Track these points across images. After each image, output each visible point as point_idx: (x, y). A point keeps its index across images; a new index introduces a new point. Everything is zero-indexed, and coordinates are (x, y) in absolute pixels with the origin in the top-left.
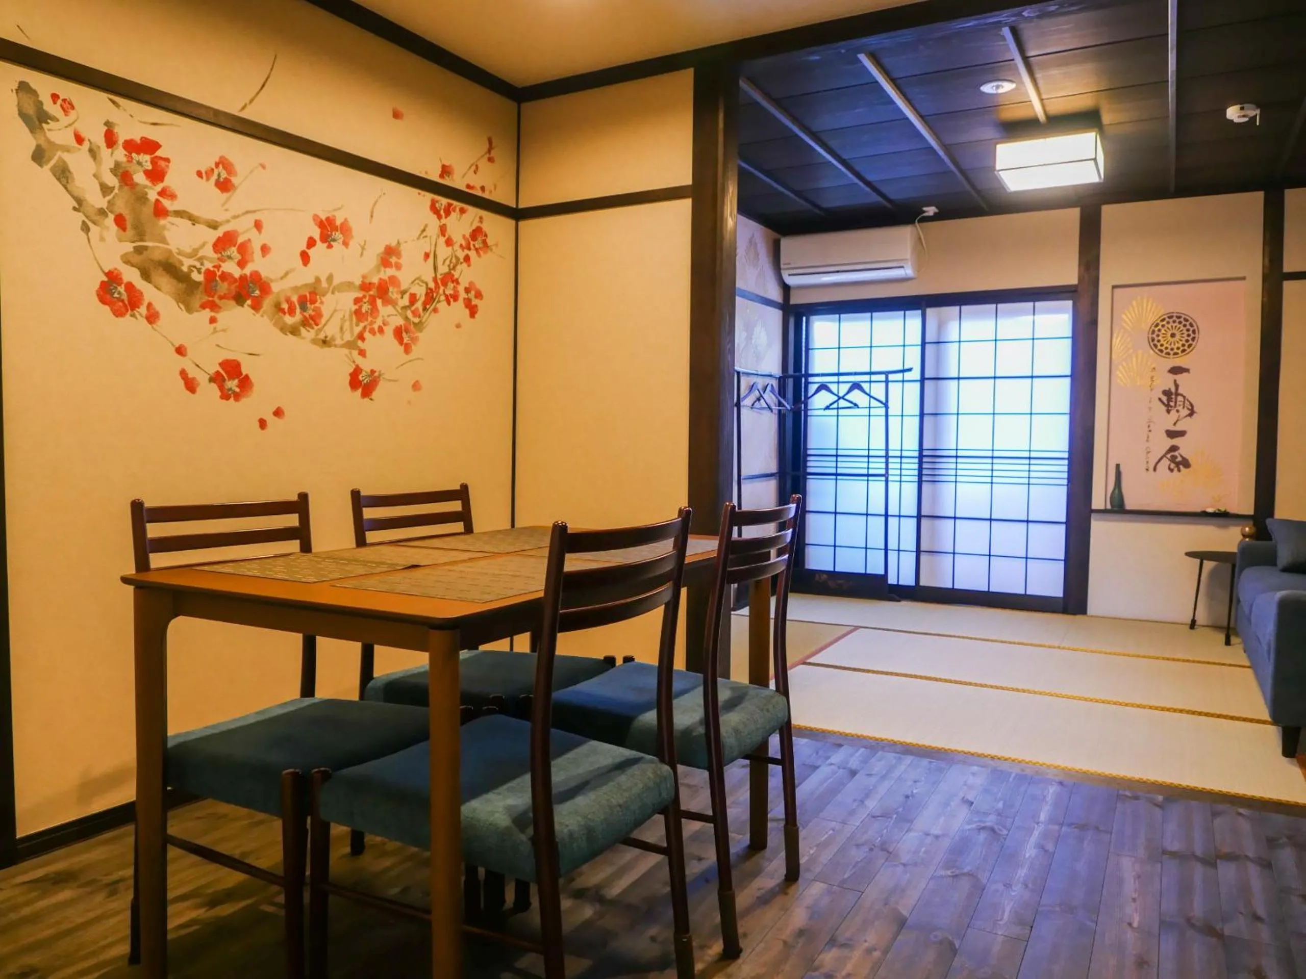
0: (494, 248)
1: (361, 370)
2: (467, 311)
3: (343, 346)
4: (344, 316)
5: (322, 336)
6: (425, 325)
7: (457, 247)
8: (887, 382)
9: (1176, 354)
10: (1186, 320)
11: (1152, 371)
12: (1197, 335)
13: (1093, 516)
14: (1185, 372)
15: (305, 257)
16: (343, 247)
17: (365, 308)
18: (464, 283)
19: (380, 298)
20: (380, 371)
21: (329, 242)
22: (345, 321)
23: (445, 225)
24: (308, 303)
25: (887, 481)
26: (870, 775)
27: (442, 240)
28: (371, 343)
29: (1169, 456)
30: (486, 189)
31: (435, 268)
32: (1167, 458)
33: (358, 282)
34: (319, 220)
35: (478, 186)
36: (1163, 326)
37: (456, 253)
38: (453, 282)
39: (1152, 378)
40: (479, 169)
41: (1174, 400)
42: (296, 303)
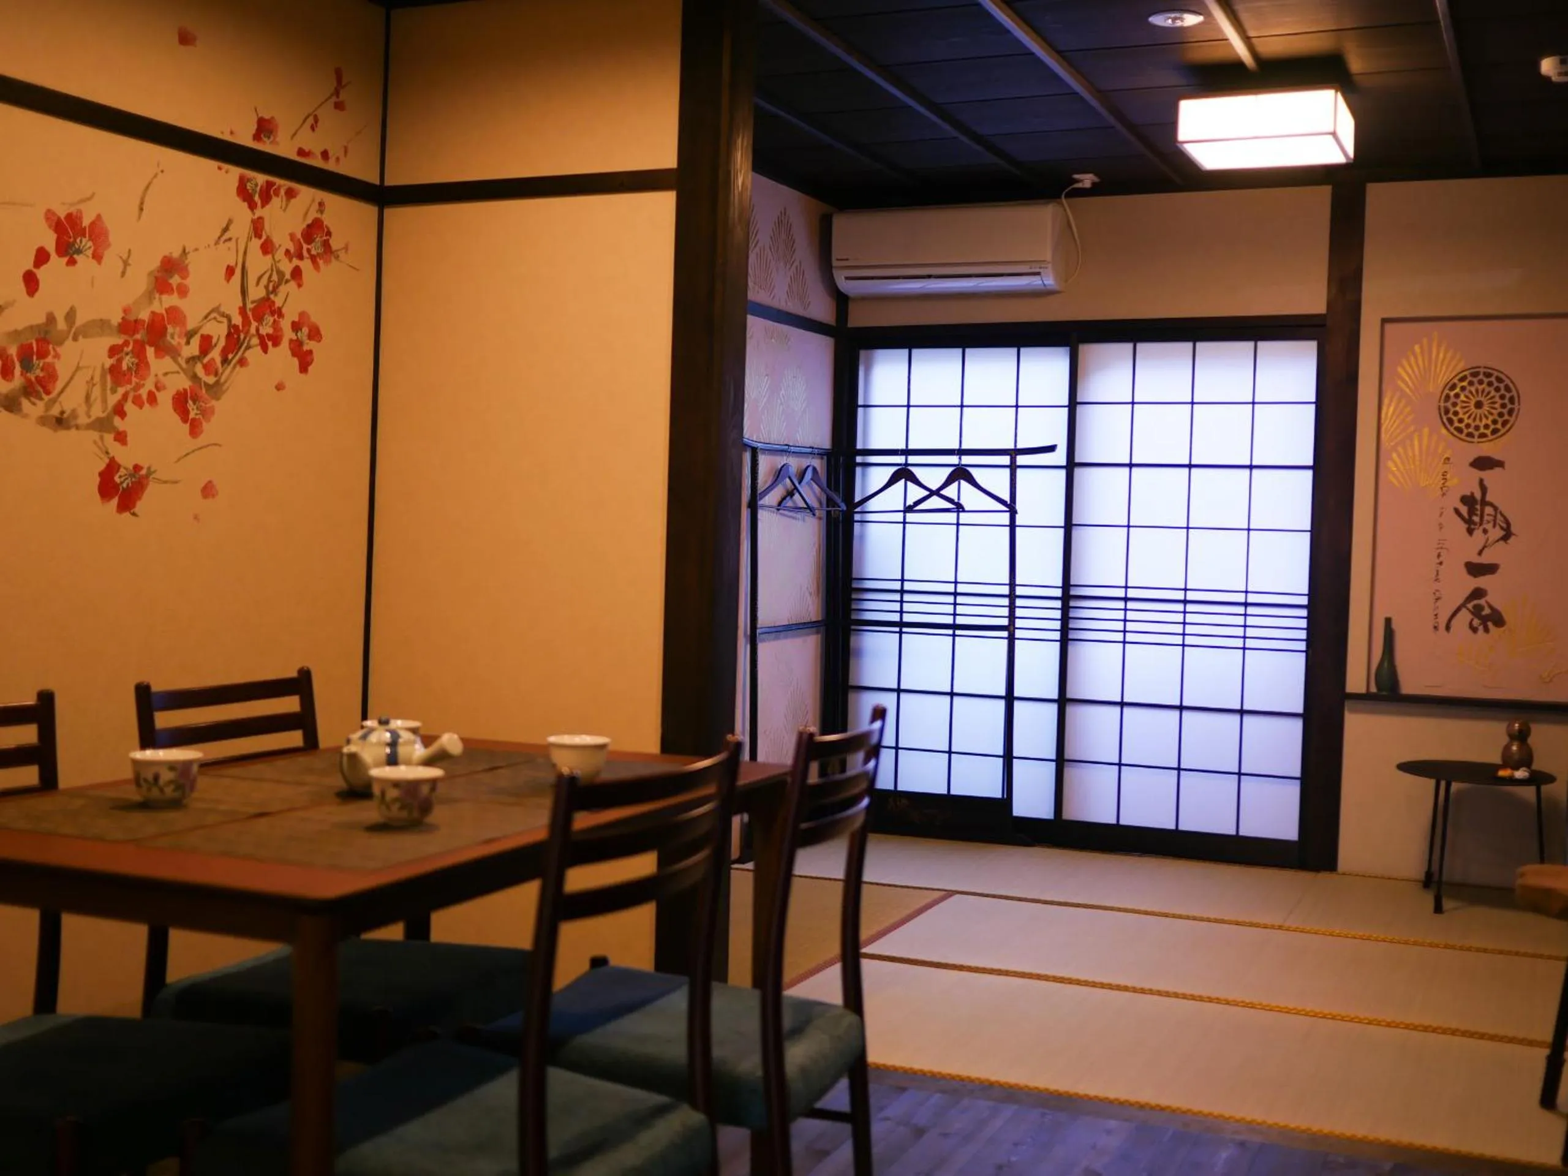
0: (342, 254)
1: (119, 466)
2: (295, 362)
3: (90, 426)
4: (92, 378)
5: (55, 411)
6: (224, 388)
7: (280, 254)
8: (1013, 467)
9: (1483, 435)
10: (1499, 380)
11: (1445, 463)
12: (1516, 406)
13: (1348, 704)
14: (1497, 466)
15: (31, 282)
16: (94, 262)
17: (127, 362)
18: (290, 315)
19: (151, 345)
20: (149, 468)
21: (71, 257)
22: (94, 385)
23: (260, 218)
24: (35, 358)
25: (1011, 640)
26: (945, 1135)
27: (256, 243)
28: (135, 419)
29: (1470, 606)
30: (331, 154)
31: (244, 292)
32: (1468, 609)
33: (116, 319)
34: (55, 219)
35: (317, 152)
36: (1463, 389)
37: (278, 265)
38: (272, 313)
39: (1444, 474)
40: (319, 124)
41: (1479, 513)
42: (15, 359)
